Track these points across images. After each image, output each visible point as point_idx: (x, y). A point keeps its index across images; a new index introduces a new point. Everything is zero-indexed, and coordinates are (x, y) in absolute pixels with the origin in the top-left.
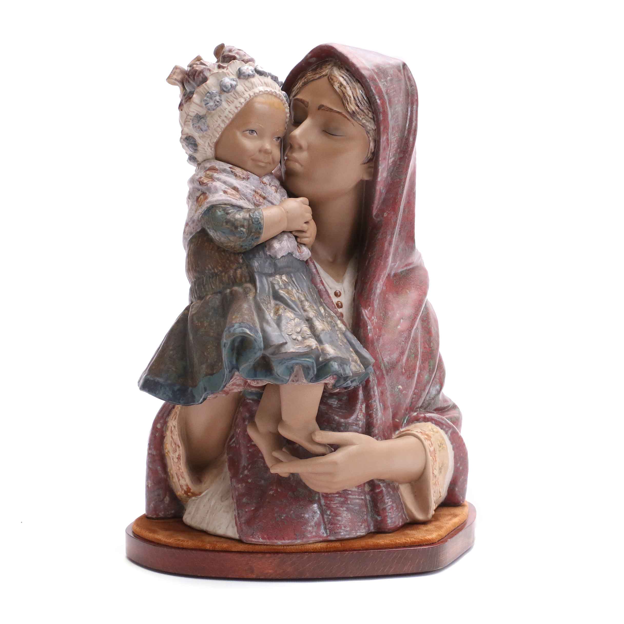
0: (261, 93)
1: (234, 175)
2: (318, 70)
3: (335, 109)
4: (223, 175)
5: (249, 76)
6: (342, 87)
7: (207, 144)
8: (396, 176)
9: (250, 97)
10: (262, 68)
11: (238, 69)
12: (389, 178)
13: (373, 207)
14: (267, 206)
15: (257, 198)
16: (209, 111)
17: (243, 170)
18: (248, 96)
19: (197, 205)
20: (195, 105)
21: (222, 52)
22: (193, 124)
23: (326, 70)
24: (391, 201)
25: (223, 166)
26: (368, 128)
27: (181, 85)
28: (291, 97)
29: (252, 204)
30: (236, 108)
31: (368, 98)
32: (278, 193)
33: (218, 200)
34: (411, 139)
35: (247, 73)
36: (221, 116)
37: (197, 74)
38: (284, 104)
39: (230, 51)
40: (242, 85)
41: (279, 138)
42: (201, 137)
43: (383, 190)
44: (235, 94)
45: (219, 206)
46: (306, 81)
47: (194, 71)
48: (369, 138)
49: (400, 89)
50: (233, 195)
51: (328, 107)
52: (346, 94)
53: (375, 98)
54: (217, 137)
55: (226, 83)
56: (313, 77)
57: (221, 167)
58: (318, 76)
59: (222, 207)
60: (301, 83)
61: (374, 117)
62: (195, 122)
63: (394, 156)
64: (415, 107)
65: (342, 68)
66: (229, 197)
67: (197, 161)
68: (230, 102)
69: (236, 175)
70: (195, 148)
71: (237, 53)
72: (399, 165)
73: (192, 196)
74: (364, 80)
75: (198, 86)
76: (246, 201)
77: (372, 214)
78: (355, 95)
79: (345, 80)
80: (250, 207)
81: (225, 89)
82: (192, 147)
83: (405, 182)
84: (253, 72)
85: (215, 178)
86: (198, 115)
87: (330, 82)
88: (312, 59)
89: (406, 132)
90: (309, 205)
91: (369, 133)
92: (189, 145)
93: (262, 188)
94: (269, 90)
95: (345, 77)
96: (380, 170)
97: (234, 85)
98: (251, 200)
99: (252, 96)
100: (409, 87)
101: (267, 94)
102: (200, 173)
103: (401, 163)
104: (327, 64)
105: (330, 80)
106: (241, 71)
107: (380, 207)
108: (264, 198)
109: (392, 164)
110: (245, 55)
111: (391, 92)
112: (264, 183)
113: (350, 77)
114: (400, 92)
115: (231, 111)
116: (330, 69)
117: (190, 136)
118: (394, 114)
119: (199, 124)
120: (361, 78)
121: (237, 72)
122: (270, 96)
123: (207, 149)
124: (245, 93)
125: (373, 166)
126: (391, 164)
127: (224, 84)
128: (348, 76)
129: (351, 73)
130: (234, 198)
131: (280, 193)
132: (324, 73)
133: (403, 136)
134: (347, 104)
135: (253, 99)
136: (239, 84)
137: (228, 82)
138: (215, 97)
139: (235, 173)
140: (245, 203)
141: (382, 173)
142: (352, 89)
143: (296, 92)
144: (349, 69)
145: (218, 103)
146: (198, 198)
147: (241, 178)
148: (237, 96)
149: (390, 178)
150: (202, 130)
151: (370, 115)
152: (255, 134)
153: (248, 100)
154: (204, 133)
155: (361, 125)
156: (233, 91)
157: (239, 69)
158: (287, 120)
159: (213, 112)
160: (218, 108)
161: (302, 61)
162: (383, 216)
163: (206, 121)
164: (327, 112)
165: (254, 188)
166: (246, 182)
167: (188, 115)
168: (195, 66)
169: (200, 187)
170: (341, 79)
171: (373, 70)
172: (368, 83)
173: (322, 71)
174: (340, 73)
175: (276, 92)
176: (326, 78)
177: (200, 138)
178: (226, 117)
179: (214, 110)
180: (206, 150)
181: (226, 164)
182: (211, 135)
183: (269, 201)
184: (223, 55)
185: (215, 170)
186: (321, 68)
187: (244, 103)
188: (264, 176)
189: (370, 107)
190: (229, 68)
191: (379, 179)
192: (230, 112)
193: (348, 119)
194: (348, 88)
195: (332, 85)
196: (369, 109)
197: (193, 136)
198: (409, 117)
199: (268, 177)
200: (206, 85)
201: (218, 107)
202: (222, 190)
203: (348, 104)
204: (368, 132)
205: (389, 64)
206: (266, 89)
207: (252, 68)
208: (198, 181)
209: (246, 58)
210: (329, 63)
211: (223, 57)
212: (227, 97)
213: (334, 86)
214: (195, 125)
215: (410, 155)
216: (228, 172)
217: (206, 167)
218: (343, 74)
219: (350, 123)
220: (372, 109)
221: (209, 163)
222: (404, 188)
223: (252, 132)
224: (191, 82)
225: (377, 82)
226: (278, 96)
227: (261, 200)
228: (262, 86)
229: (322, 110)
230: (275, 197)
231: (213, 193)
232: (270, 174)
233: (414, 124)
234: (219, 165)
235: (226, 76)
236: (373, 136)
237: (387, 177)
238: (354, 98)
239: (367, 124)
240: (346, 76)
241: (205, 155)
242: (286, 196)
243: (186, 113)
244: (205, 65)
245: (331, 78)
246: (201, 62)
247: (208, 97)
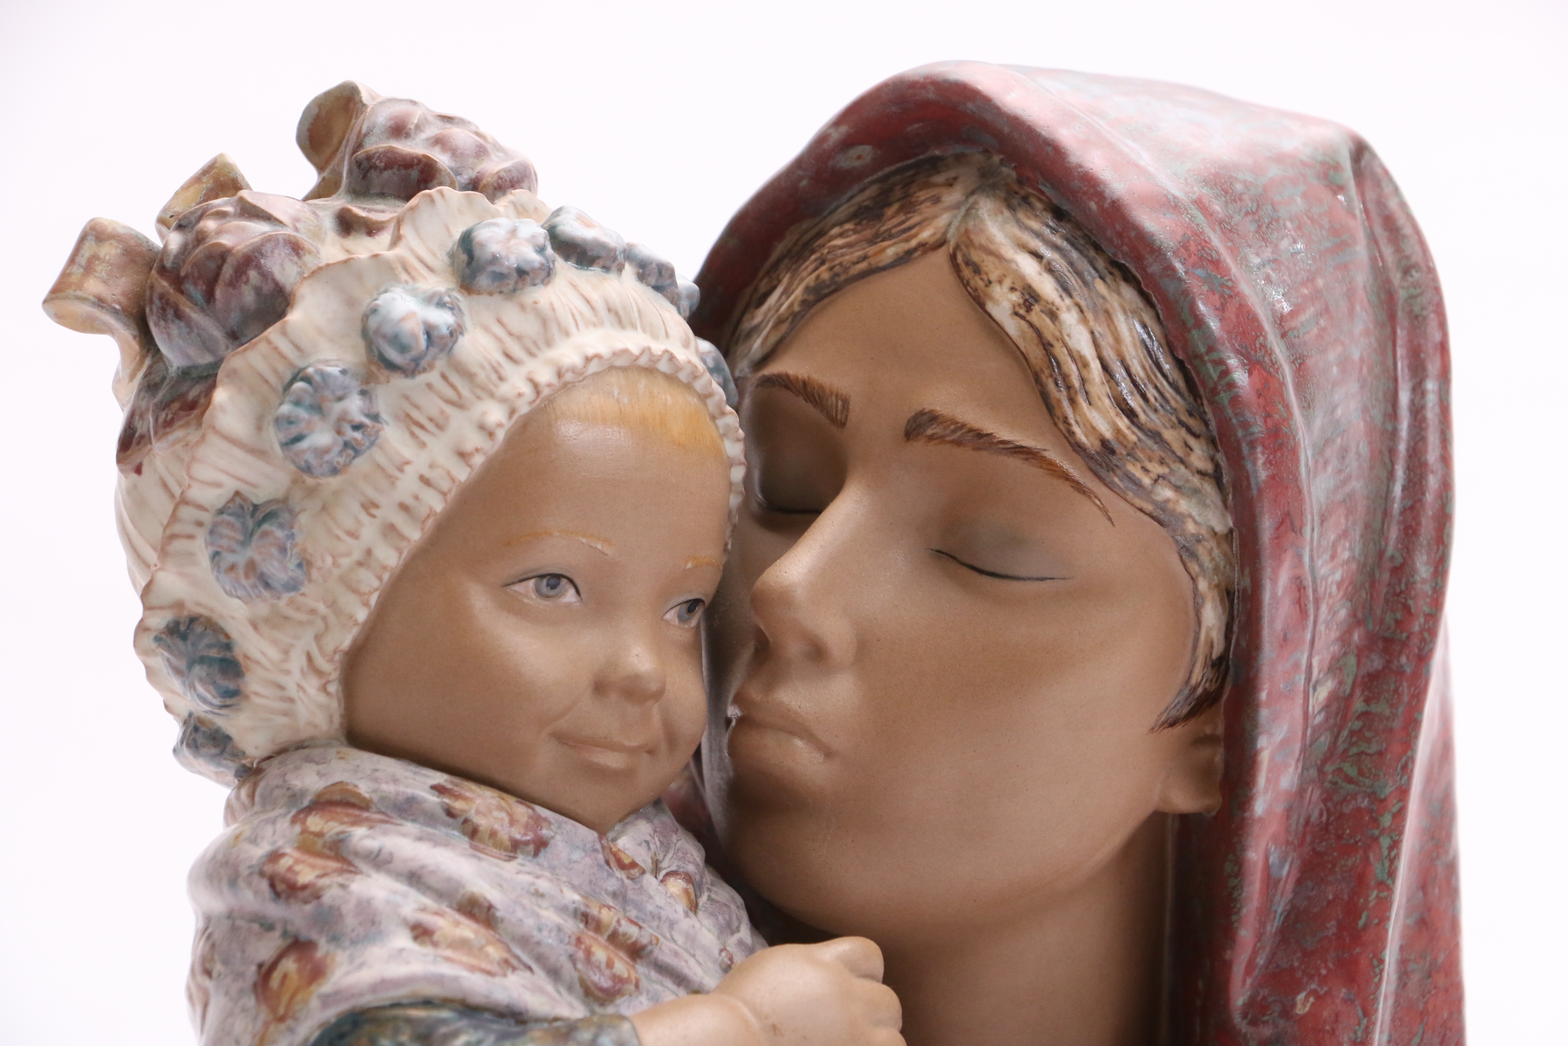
0: (593, 367)
1: (464, 833)
2: (890, 211)
3: (1004, 434)
4: (405, 835)
5: (522, 273)
6: (1036, 308)
7: (297, 661)
8: (1350, 780)
9: (538, 393)
10: (589, 225)
11: (457, 236)
12: (1314, 795)
13: (1227, 966)
14: (655, 999)
15: (600, 954)
16: (310, 481)
17: (512, 800)
18: (527, 390)
19: (264, 1014)
20: (224, 445)
21: (353, 138)
22: (215, 556)
23: (935, 217)
24: (1332, 927)
25: (395, 781)
26: (1191, 527)
27: (128, 334)
28: (743, 366)
29: (570, 989)
30: (463, 455)
31: (1180, 365)
32: (700, 913)
33: (384, 984)
34: (1423, 569)
35: (512, 262)
36: (376, 506)
37: (227, 271)
38: (713, 418)
39: (399, 130)
40: (486, 329)
41: (692, 605)
42: (267, 621)
43: (1281, 866)
44: (454, 378)
45: (395, 1018)
46: (826, 276)
47: (210, 257)
48: (1194, 580)
49: (1350, 295)
50: (461, 944)
51: (963, 426)
52: (1060, 352)
53: (1221, 362)
54: (356, 623)
55: (403, 319)
56: (865, 258)
57: (389, 788)
58: (892, 251)
59: (409, 1021)
60: (798, 293)
61: (1217, 466)
62: (225, 542)
63: (1334, 667)
64: (1431, 385)
65: (1025, 200)
66: (448, 959)
67: (237, 754)
68: (422, 427)
69: (472, 832)
70: (232, 686)
71: (439, 141)
72: (1364, 715)
73: (226, 962)
74: (1154, 268)
75: (236, 337)
76: (540, 977)
77: (1227, 1001)
78: (1109, 354)
79: (1050, 269)
80: (564, 1011)
81: (393, 355)
82: (209, 681)
83: (1400, 815)
84: (541, 250)
85: (356, 854)
86: (245, 499)
87: (965, 284)
88: (855, 152)
89: (1394, 533)
90: (889, 979)
91: (1194, 555)
92: (190, 665)
93: (619, 896)
94: (635, 350)
95: (1048, 253)
96: (1265, 758)
97: (445, 331)
98: (567, 967)
99: (549, 385)
100: (1396, 278)
101: (624, 369)
102: (269, 830)
103: (1375, 708)
104: (940, 179)
105: (967, 272)
106: (477, 253)
107: (1269, 961)
108: (636, 952)
109: (1327, 719)
110: (481, 152)
111: (1303, 318)
112: (629, 867)
113: (1075, 255)
114: (1351, 312)
115: (428, 474)
116: (957, 206)
117: (193, 620)
118: (1327, 442)
119: (250, 553)
120: (1139, 259)
121: (452, 256)
122: (643, 383)
123: (299, 686)
124: (507, 368)
125: (1220, 730)
126: (1319, 719)
127: (388, 329)
128: (1065, 244)
129: (1078, 226)
130: (473, 961)
131: (713, 914)
132: (926, 235)
133: (1381, 554)
134: (1066, 404)
135: (550, 400)
136: (468, 322)
137: (411, 315)
138: (340, 399)
139: (466, 821)
140: (538, 990)
141: (1276, 770)
142: (1090, 316)
143: (773, 340)
144: (1066, 207)
145: (358, 435)
146: (266, 972)
147: (498, 845)
148: (465, 391)
149: (1317, 793)
150: (267, 585)
151: (1199, 457)
152: (570, 596)
153: (524, 409)
154: (282, 603)
155: (1150, 515)
156: (441, 364)
157: (467, 242)
158: (735, 501)
159: (334, 482)
160: (357, 461)
161: (799, 163)
162: (1287, 1013)
163: (292, 536)
164: (958, 451)
165: (577, 897)
166: (530, 866)
167: (184, 501)
168: (210, 225)
169: (274, 910)
170: (1028, 267)
171: (1199, 203)
172: (1180, 279)
173: (916, 219)
174: (1017, 232)
175: (672, 358)
176: (940, 257)
177: (255, 626)
178: (404, 507)
179: (335, 471)
180: (292, 691)
181: (413, 768)
182: (322, 608)
183: (664, 969)
184: (361, 153)
185: (353, 805)
186: (908, 206)
187: (508, 424)
188: (621, 820)
189: (1195, 411)
190: (406, 230)
191: (1260, 806)
192: (425, 481)
193: (1078, 487)
194: (1069, 318)
195: (978, 301)
196: (1191, 422)
197: (215, 618)
198: (1402, 447)
199: (643, 829)
200: (284, 333)
201: (357, 452)
202: (405, 922)
203: (1072, 401)
204: (1187, 553)
205: (1280, 159)
206: (619, 345)
207: (533, 229)
208: (262, 874)
209: (492, 167)
210: (951, 174)
211: (359, 164)
212: (407, 398)
213: (991, 307)
214: (229, 558)
215: (1423, 658)
216: (428, 818)
217: (303, 793)
218: (1038, 235)
219: (1086, 509)
220: (1206, 423)
221: (315, 767)
222: (1396, 844)
223: (553, 587)
224: (195, 316)
225: (1228, 270)
226: (683, 376)
227: (621, 967)
228: (597, 324)
229: (931, 438)
230: (691, 939)
231: (354, 942)
232: (650, 809)
233: (1433, 482)
234: (376, 780)
235: (396, 279)
236: (1216, 569)
237: (1301, 792)
238: (1105, 368)
239: (1184, 506)
240: (1056, 248)
241: (283, 720)
242: (745, 932)
243: (165, 486)
244: (267, 217)
245: (968, 263)
246: (241, 199)
247: (297, 403)
